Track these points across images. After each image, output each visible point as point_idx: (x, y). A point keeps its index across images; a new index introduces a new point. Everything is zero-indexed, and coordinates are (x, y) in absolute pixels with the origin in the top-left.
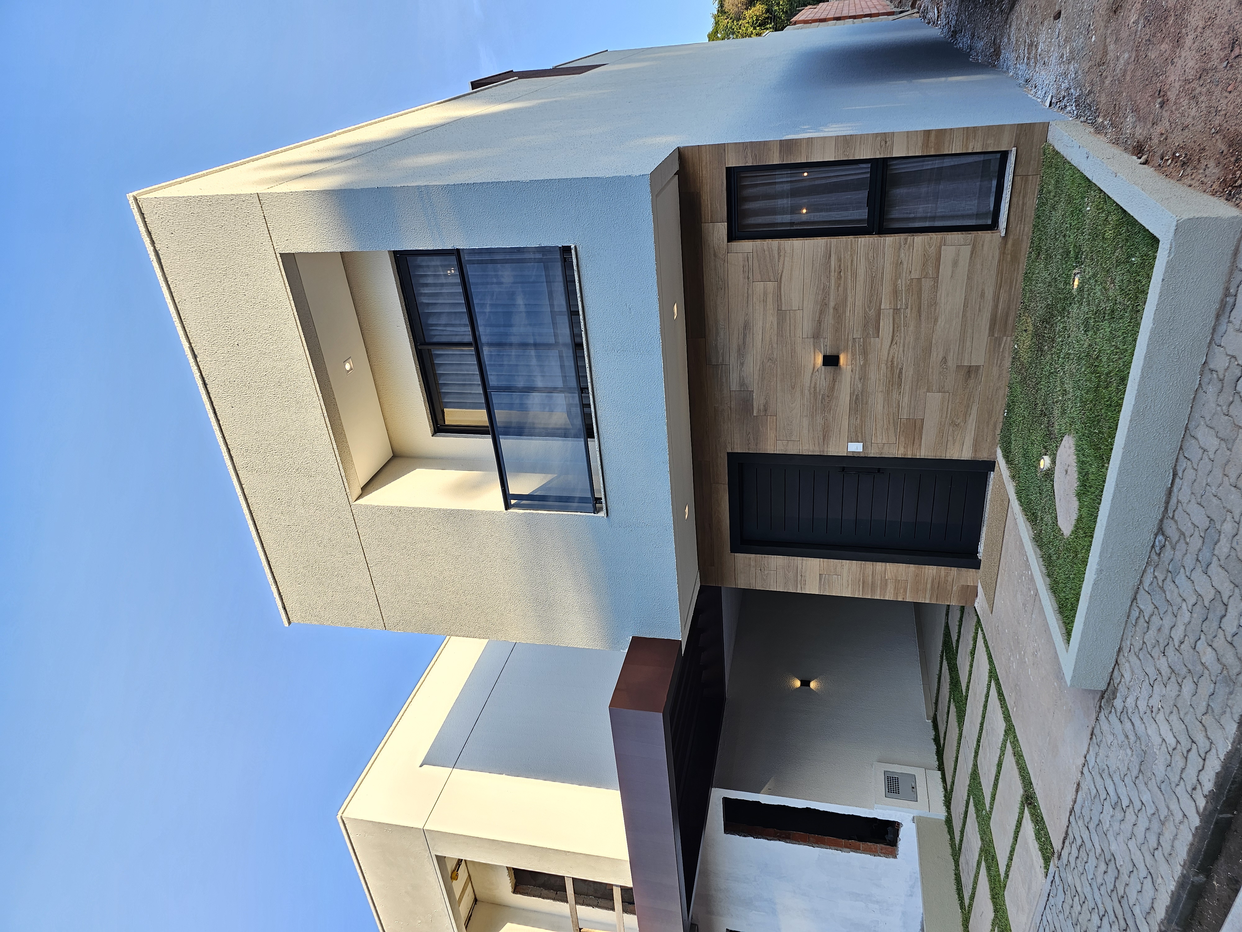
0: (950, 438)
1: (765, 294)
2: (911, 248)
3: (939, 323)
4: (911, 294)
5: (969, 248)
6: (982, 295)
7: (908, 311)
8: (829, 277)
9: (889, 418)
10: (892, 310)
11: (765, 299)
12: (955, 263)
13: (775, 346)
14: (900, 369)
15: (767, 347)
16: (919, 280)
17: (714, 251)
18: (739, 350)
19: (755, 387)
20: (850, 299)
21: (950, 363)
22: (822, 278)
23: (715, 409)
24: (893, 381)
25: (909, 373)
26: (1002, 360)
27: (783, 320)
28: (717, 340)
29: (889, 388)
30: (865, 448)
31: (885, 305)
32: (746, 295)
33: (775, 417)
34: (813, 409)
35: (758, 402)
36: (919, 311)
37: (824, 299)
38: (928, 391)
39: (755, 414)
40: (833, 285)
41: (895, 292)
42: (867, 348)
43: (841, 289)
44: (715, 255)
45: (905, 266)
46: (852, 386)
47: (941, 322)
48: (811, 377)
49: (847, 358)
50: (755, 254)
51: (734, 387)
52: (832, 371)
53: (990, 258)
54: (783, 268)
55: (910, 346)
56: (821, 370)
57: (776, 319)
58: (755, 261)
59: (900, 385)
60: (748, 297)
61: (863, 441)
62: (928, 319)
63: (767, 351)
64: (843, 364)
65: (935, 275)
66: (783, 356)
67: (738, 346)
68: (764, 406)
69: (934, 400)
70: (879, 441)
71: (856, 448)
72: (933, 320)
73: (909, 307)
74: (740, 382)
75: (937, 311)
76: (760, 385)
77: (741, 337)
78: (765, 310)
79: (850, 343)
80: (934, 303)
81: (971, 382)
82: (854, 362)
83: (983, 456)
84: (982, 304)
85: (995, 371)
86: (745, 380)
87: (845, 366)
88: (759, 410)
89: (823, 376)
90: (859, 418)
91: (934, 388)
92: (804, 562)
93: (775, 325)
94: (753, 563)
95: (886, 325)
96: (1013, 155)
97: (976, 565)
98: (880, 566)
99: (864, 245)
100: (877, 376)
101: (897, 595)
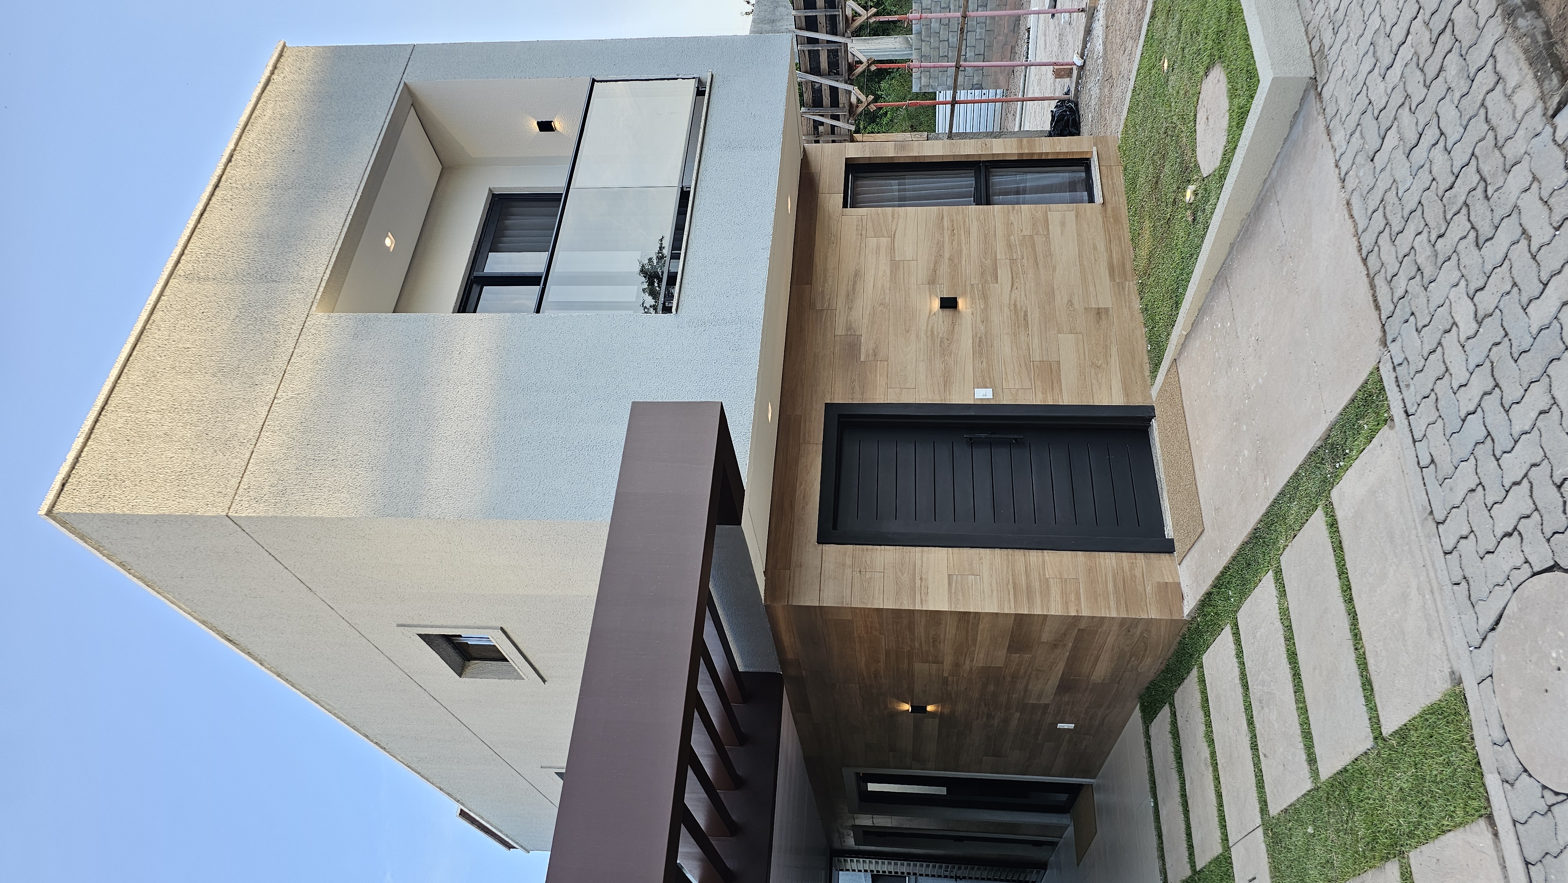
0: (1094, 381)
1: (878, 247)
2: (1020, 213)
3: (1058, 270)
4: (1025, 247)
5: (1073, 214)
6: (1095, 248)
7: (1025, 261)
8: (942, 234)
9: (1020, 361)
10: (1008, 261)
11: (878, 252)
12: (1063, 224)
13: (887, 291)
14: (1025, 312)
15: (879, 293)
16: (1031, 236)
17: (829, 213)
18: (847, 295)
19: (864, 333)
20: (965, 252)
21: (1077, 306)
22: (936, 234)
23: (815, 354)
24: (1018, 323)
25: (1035, 316)
26: (1130, 303)
27: (896, 269)
28: (825, 286)
29: (1015, 330)
30: (995, 394)
31: (1001, 254)
32: (858, 248)
33: (886, 363)
34: (931, 353)
35: (866, 348)
36: (1036, 261)
37: (938, 252)
38: (1059, 332)
39: (862, 359)
40: (946, 239)
41: (1009, 246)
42: (987, 294)
43: (955, 243)
44: (829, 217)
45: (1016, 225)
46: (974, 329)
47: (1060, 267)
48: (928, 321)
49: (966, 302)
50: (869, 217)
51: (840, 331)
52: (951, 314)
53: (1094, 220)
54: (897, 227)
55: (1032, 291)
56: (939, 314)
57: (889, 268)
58: (870, 222)
59: (1027, 326)
60: (860, 250)
61: (993, 387)
62: (1046, 267)
63: (878, 296)
64: (963, 308)
65: (1046, 233)
66: (896, 301)
67: (848, 291)
68: (874, 350)
69: (1067, 341)
70: (1011, 386)
71: (983, 395)
72: (1051, 268)
73: (1025, 257)
74: (846, 326)
75: (1054, 260)
76: (869, 329)
77: (851, 283)
78: (877, 260)
79: (968, 288)
80: (1049, 254)
81: (1103, 323)
82: (973, 306)
83: (1138, 400)
84: (1096, 256)
85: (1126, 312)
86: (853, 324)
87: (964, 310)
88: (867, 356)
89: (941, 320)
90: (984, 361)
91: (1065, 329)
92: (925, 555)
93: (888, 273)
94: (849, 561)
95: (1004, 274)
96: (1095, 153)
97: (1168, 547)
98: (1034, 556)
99: (974, 210)
100: (1000, 319)
101: (1066, 604)
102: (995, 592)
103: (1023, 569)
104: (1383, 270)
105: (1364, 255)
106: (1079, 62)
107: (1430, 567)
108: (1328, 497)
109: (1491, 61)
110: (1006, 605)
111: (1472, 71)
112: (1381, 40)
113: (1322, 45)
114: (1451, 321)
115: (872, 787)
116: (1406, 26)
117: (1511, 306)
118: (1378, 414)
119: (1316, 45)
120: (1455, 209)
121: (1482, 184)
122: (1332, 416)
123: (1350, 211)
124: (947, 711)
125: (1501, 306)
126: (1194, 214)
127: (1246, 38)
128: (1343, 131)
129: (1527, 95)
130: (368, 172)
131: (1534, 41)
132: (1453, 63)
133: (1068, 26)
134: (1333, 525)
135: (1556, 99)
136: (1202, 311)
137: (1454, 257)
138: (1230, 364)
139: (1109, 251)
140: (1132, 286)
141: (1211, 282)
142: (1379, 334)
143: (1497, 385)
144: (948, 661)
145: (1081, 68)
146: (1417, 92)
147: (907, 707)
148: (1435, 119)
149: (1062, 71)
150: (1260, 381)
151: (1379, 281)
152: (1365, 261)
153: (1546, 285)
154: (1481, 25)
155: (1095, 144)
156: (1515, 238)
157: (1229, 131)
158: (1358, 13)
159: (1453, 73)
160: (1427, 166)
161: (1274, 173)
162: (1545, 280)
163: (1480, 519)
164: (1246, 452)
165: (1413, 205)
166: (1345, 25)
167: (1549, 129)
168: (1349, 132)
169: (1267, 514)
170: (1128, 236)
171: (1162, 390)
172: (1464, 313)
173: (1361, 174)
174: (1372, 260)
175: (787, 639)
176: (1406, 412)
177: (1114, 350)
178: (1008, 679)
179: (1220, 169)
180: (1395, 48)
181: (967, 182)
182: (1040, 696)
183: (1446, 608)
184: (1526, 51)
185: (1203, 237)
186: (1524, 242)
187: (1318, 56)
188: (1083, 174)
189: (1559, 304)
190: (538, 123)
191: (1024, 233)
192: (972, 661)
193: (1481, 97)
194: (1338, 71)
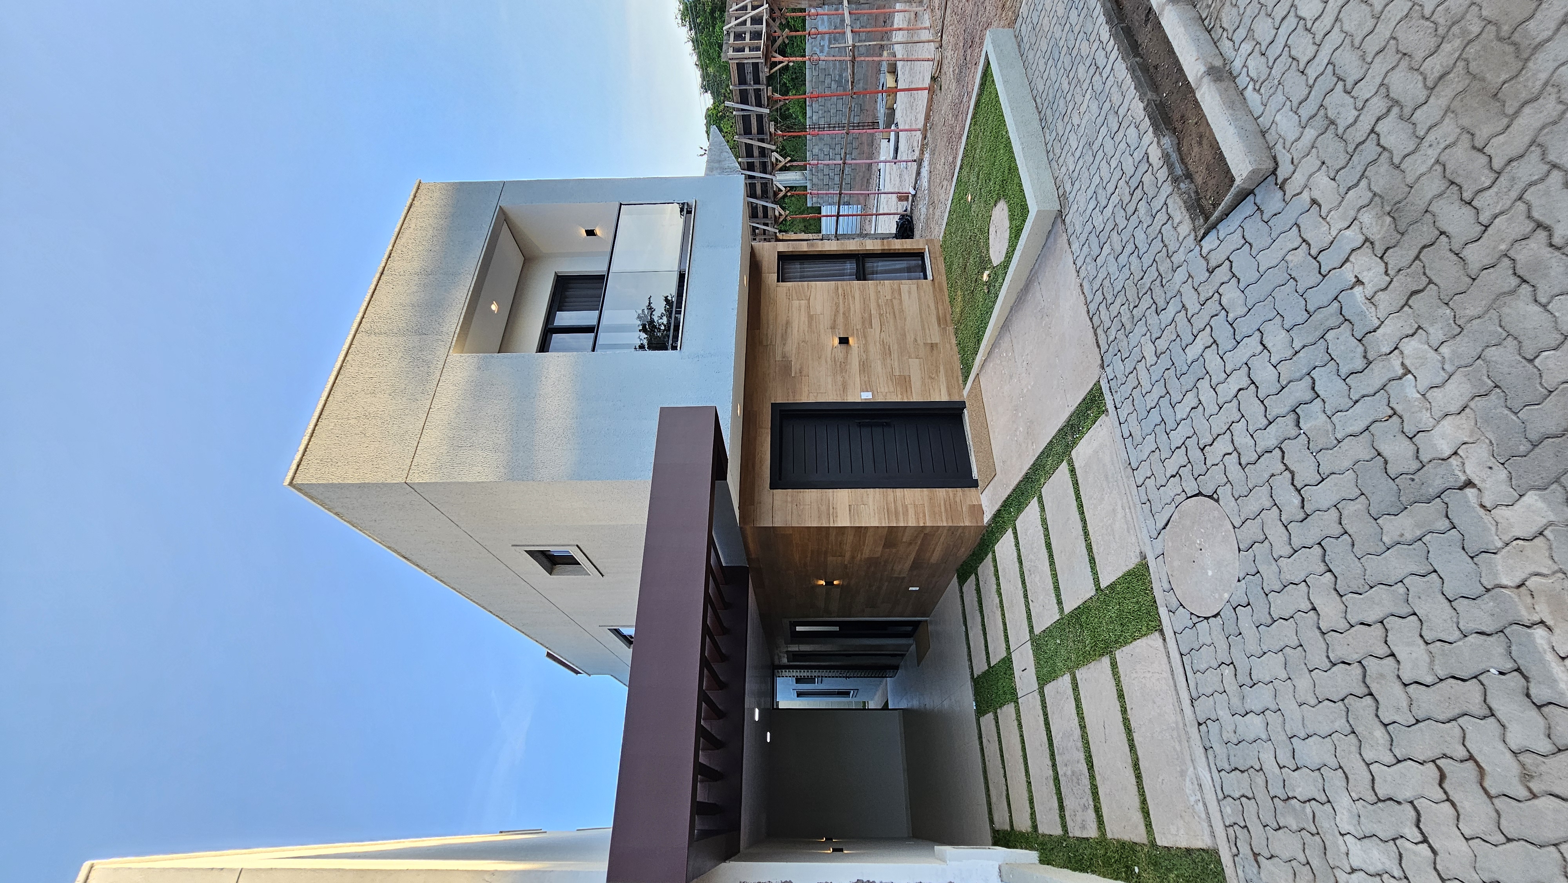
0: (931, 387)
1: (800, 307)
2: (884, 285)
4: (888, 307)
5: (916, 285)
6: (929, 307)
7: (888, 314)
8: (838, 298)
9: (887, 375)
10: (878, 315)
11: (800, 309)
12: (910, 292)
13: (806, 333)
14: (889, 346)
15: (801, 335)
16: (891, 300)
17: (769, 285)
18: (782, 336)
19: (793, 359)
20: (852, 309)
21: (919, 342)
22: (834, 298)
23: (764, 374)
24: (885, 353)
25: (895, 347)
26: (950, 340)
27: (811, 320)
28: (768, 331)
29: (884, 357)
30: (873, 396)
31: (874, 311)
32: (787, 307)
33: (807, 377)
34: (834, 371)
35: (795, 367)
36: (894, 315)
37: (836, 309)
38: (910, 357)
39: (793, 376)
40: (841, 301)
41: (878, 306)
42: (866, 335)
43: (846, 304)
44: (769, 288)
45: (882, 293)
46: (859, 356)
47: (908, 319)
48: (831, 352)
49: (854, 340)
50: (793, 288)
51: (778, 358)
52: (845, 347)
53: (928, 290)
55: (893, 333)
56: (838, 347)
57: (806, 319)
58: (794, 291)
59: (890, 354)
60: (789, 308)
61: (872, 391)
62: (900, 319)
63: (801, 337)
64: (852, 343)
65: (899, 297)
66: (812, 340)
67: (782, 334)
68: (800, 370)
69: (914, 363)
70: (882, 390)
71: (867, 396)
72: (903, 319)
74: (782, 355)
75: (905, 315)
76: (796, 357)
77: (784, 329)
78: (799, 314)
79: (855, 332)
80: (902, 311)
81: (935, 352)
82: (858, 342)
83: (956, 398)
84: (930, 312)
85: (948, 346)
86: (786, 354)
87: (853, 345)
88: (796, 373)
89: (839, 351)
90: (866, 376)
91: (913, 356)
92: (835, 494)
93: (807, 323)
94: (789, 499)
95: (876, 322)
96: (927, 250)
97: (974, 484)
98: (899, 492)
99: (856, 283)
100: (875, 350)
101: (918, 520)
102: (877, 514)
103: (892, 500)
104: (1102, 325)
105: (1091, 316)
106: (913, 192)
107: (1129, 495)
108: (1070, 455)
109: (1165, 207)
110: (883, 521)
111: (1154, 212)
112: (1100, 191)
113: (1065, 191)
114: (1142, 356)
115: (798, 629)
116: (1115, 184)
117: (1176, 348)
118: (1099, 408)
119: (1061, 191)
120: (1144, 291)
121: (1160, 278)
122: (1072, 409)
123: (1082, 290)
124: (845, 584)
125: (1170, 347)
126: (988, 288)
127: (1020, 185)
128: (1078, 243)
129: (1185, 228)
130: (480, 263)
131: (1189, 196)
132: (1143, 207)
133: (905, 170)
134: (1073, 471)
135: (1202, 231)
136: (994, 346)
137: (1144, 319)
138: (1011, 377)
139: (937, 309)
140: (951, 329)
141: (999, 329)
142: (1100, 362)
143: (1168, 392)
144: (848, 555)
145: (914, 196)
146: (1122, 223)
147: (823, 582)
148: (1132, 239)
149: (902, 197)
150: (1030, 387)
151: (1100, 331)
152: (1091, 319)
153: (1196, 337)
154: (1159, 186)
155: (927, 244)
156: (1179, 309)
157: (1010, 240)
158: (1087, 174)
159: (1143, 213)
160: (1128, 265)
161: (1037, 266)
162: (1195, 334)
163: (1158, 468)
164: (1021, 429)
165: (1119, 288)
166: (1078, 180)
167: (1198, 248)
168: (1081, 244)
169: (1033, 465)
170: (948, 300)
171: (970, 392)
172: (1149, 351)
173: (1089, 269)
174: (1096, 319)
175: (751, 546)
176: (1115, 407)
177: (942, 368)
178: (883, 563)
179: (1004, 262)
180: (1108, 196)
181: (850, 266)
182: (900, 573)
183: (1137, 517)
184: (1185, 202)
185: (994, 302)
186: (1183, 312)
187: (1063, 198)
188: (920, 262)
189: (1203, 348)
190: (586, 231)
191: (887, 298)
192: (862, 555)
193: (1159, 228)
194: (1075, 207)
